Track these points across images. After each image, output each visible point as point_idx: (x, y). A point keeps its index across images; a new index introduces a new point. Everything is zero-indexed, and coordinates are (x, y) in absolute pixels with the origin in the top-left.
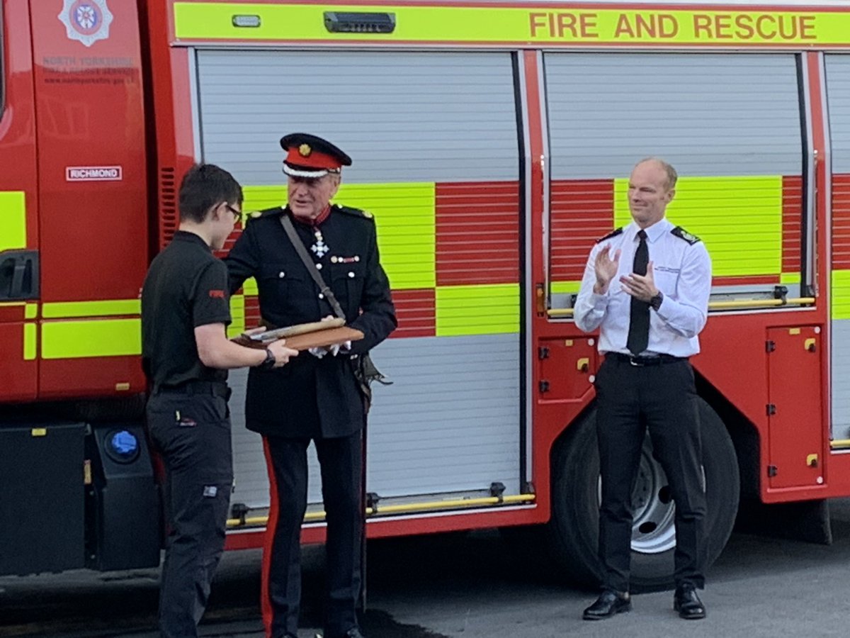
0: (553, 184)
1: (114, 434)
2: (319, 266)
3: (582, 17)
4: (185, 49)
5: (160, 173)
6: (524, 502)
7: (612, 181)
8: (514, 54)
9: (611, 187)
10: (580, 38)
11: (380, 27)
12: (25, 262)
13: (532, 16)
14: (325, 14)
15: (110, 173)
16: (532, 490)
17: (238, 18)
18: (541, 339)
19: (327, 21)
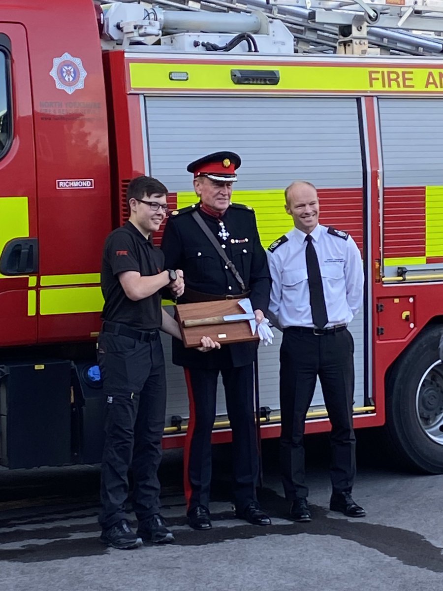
0: (385, 190)
1: (90, 368)
2: (224, 246)
3: (404, 73)
4: (138, 96)
5: (121, 183)
6: (367, 412)
7: (424, 188)
8: (358, 100)
9: (424, 193)
10: (402, 89)
11: (269, 80)
12: (28, 247)
13: (371, 73)
14: (232, 72)
15: (87, 184)
16: (373, 404)
17: (173, 74)
18: (378, 299)
19: (233, 77)
